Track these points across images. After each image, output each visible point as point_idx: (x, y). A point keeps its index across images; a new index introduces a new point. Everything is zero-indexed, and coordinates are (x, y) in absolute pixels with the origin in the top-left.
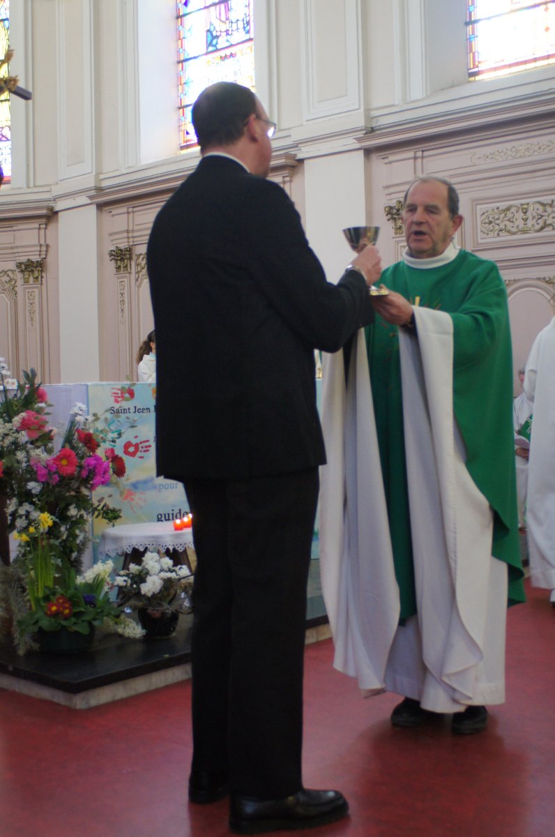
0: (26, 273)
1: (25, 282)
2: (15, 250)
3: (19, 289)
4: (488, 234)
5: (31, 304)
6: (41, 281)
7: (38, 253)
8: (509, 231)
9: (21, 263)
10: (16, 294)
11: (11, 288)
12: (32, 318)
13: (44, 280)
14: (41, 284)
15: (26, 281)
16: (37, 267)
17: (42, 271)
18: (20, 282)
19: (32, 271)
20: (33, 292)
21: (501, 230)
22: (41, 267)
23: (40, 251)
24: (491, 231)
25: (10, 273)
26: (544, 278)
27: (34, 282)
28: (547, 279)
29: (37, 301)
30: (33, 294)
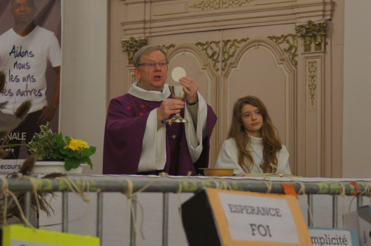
0: (308, 38)
1: (305, 50)
2: (296, 10)
3: (300, 59)
5: (312, 77)
6: (325, 49)
7: (321, 13)
9: (302, 27)
10: (296, 64)
11: (291, 57)
12: (312, 96)
13: (328, 47)
14: (325, 52)
15: (307, 49)
16: (319, 31)
17: (325, 36)
18: (301, 50)
19: (314, 36)
20: (314, 62)
22: (325, 31)
23: (324, 11)
25: (290, 39)
27: (316, 49)
29: (318, 74)
30: (314, 64)
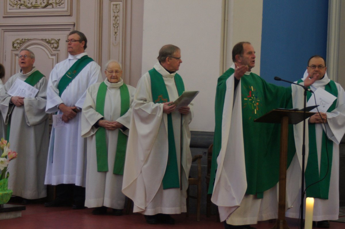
4: (13, 7)
8: (26, 6)
21: (21, 5)
24: (16, 4)
26: (46, 40)
28: (47, 40)
